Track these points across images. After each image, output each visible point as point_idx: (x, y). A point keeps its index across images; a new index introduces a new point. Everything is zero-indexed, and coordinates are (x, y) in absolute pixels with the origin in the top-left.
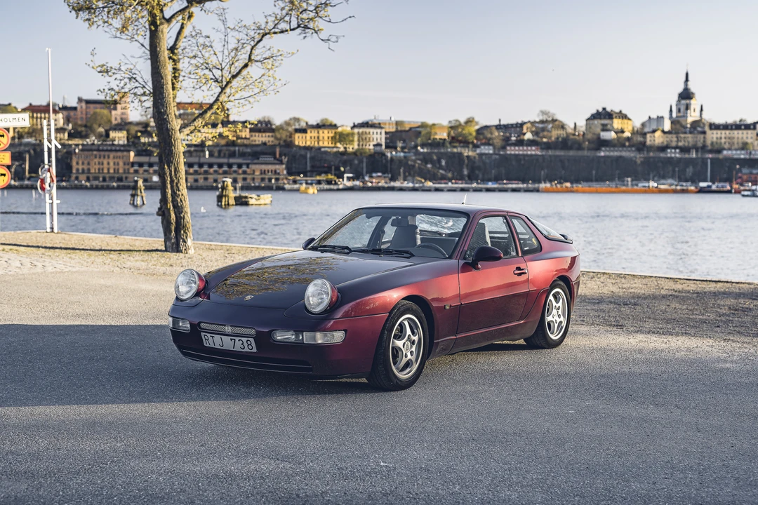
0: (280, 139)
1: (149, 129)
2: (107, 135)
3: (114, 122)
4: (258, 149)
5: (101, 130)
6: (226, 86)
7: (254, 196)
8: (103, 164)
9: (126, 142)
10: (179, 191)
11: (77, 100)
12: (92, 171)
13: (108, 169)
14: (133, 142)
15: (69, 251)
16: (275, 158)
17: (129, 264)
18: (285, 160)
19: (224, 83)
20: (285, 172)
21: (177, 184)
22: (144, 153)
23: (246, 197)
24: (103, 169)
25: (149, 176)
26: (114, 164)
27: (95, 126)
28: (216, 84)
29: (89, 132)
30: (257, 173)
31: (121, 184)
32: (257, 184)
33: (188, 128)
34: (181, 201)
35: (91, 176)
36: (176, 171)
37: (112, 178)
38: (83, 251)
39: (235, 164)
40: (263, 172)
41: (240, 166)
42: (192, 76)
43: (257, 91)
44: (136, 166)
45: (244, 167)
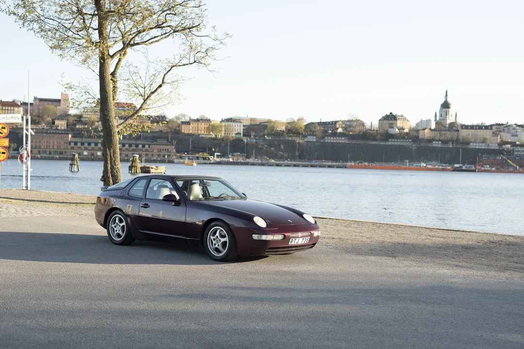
0: (172, 128)
1: (82, 119)
2: (53, 123)
3: (58, 114)
4: (157, 135)
5: (49, 119)
6: (147, 98)
7: (154, 167)
8: (49, 143)
9: (66, 128)
10: (116, 165)
11: (33, 99)
12: (42, 147)
13: (53, 146)
14: (71, 127)
15: (43, 203)
16: (168, 141)
18: (175, 143)
19: (146, 97)
20: (174, 151)
21: (114, 161)
22: (78, 136)
23: (149, 168)
24: (49, 146)
25: (81, 151)
26: (58, 143)
27: (45, 116)
28: (141, 97)
29: (41, 120)
30: (156, 151)
31: (62, 156)
32: (155, 159)
33: (122, 125)
34: (117, 172)
35: (41, 150)
37: (55, 152)
38: (52, 203)
39: (140, 144)
40: (160, 150)
41: (144, 146)
42: (125, 92)
43: (167, 102)
44: (72, 144)
45: (147, 146)
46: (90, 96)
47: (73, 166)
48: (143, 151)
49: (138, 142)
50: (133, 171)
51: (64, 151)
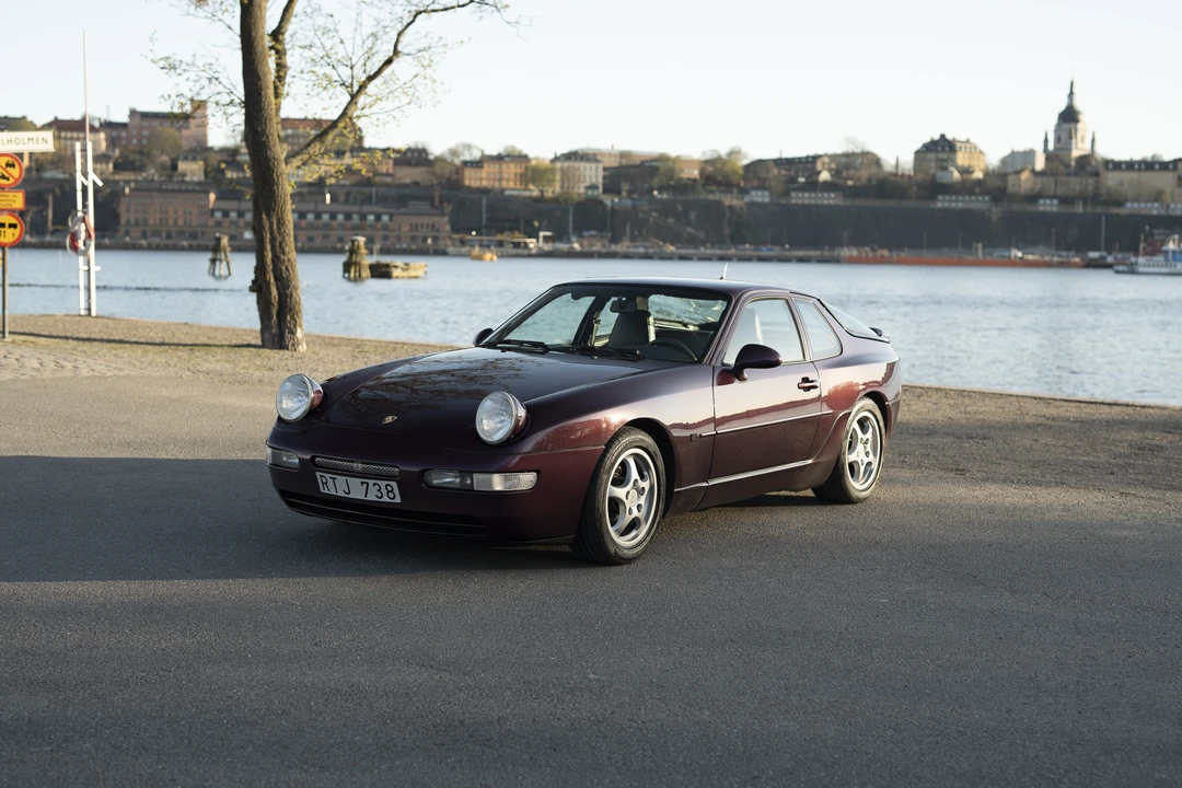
0: (440, 177)
1: (238, 158)
2: (174, 167)
3: (186, 145)
4: (407, 192)
5: (165, 159)
6: (358, 92)
7: (401, 263)
8: (167, 212)
9: (202, 178)
10: (284, 254)
11: (128, 113)
12: (151, 222)
13: (176, 220)
14: (213, 177)
15: (113, 345)
16: (433, 205)
17: (206, 366)
18: (448, 208)
19: (356, 88)
20: (448, 228)
21: (281, 244)
22: (231, 196)
23: (387, 266)
24: (167, 220)
25: (238, 230)
26: (185, 212)
27: (156, 153)
28: (343, 89)
29: (146, 162)
30: (405, 229)
31: (195, 243)
32: (405, 246)
33: (299, 158)
34: (287, 269)
35: (148, 229)
36: (281, 223)
37: (181, 234)
38: (135, 346)
39: (371, 213)
40: (414, 227)
41: (378, 217)
42: (305, 76)
43: (405, 100)
44: (218, 215)
45: (385, 218)
46: (220, 88)
47: (218, 263)
48: (377, 230)
49: (365, 209)
50: (352, 275)
51: (199, 230)
